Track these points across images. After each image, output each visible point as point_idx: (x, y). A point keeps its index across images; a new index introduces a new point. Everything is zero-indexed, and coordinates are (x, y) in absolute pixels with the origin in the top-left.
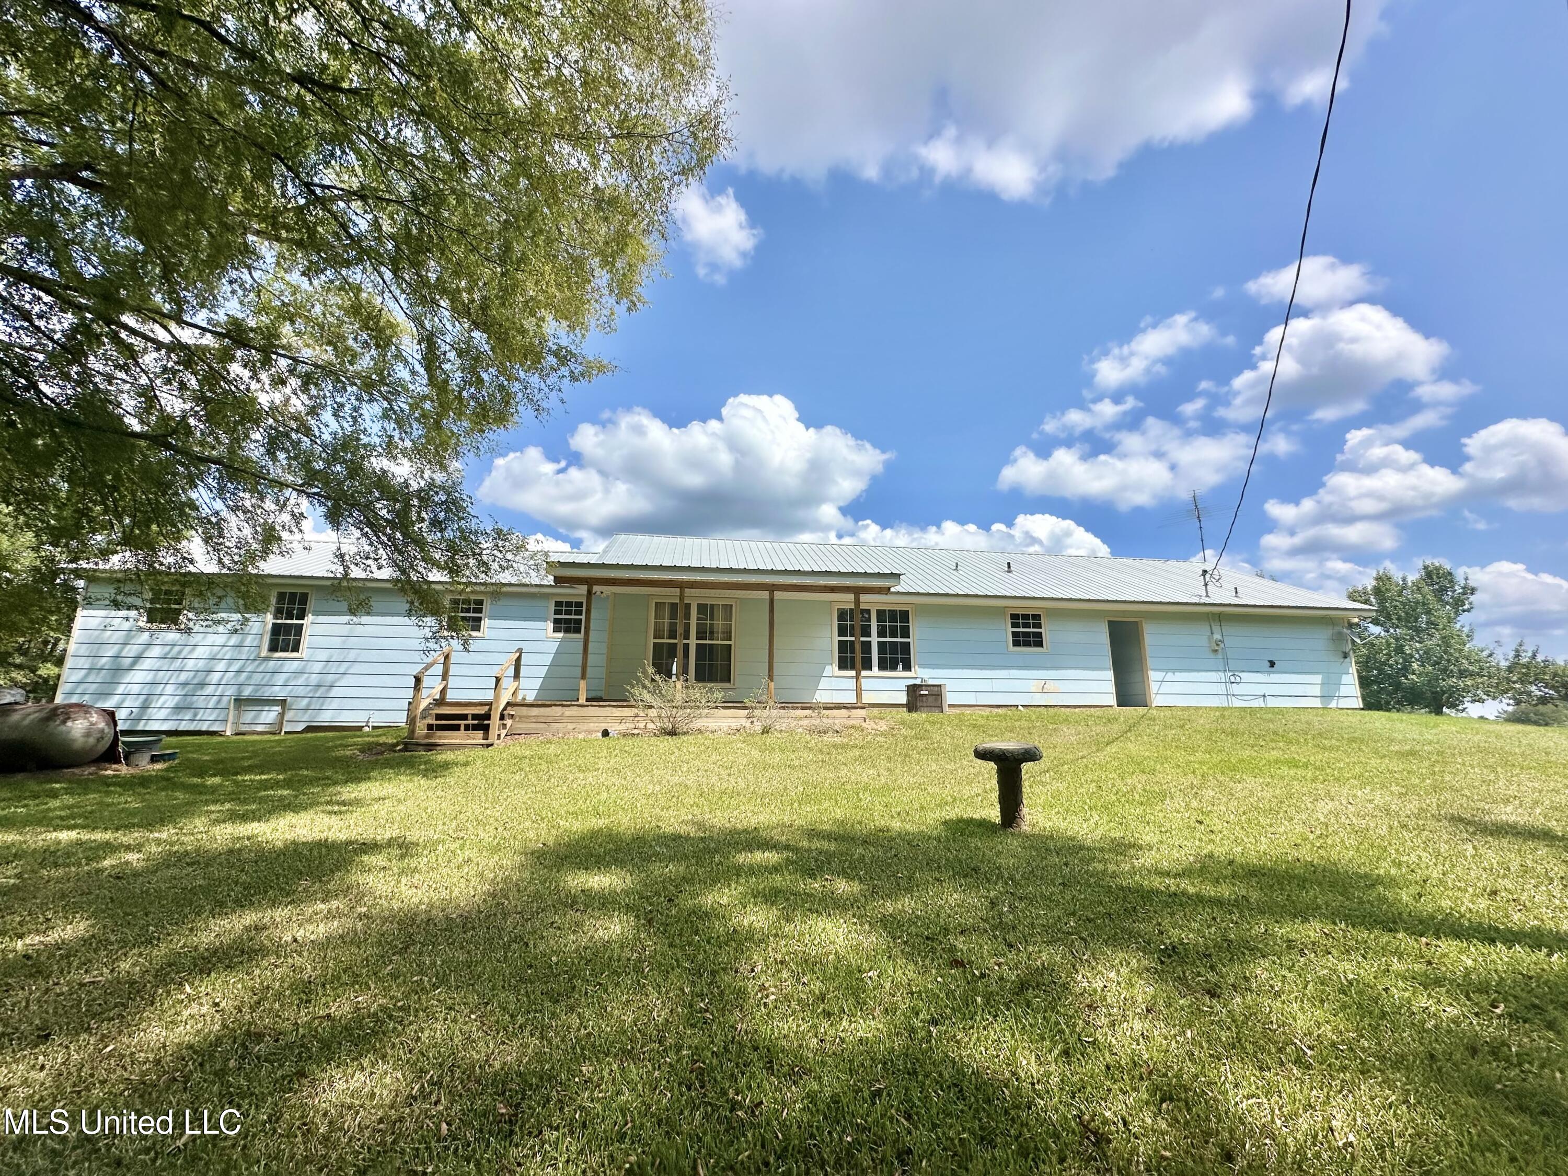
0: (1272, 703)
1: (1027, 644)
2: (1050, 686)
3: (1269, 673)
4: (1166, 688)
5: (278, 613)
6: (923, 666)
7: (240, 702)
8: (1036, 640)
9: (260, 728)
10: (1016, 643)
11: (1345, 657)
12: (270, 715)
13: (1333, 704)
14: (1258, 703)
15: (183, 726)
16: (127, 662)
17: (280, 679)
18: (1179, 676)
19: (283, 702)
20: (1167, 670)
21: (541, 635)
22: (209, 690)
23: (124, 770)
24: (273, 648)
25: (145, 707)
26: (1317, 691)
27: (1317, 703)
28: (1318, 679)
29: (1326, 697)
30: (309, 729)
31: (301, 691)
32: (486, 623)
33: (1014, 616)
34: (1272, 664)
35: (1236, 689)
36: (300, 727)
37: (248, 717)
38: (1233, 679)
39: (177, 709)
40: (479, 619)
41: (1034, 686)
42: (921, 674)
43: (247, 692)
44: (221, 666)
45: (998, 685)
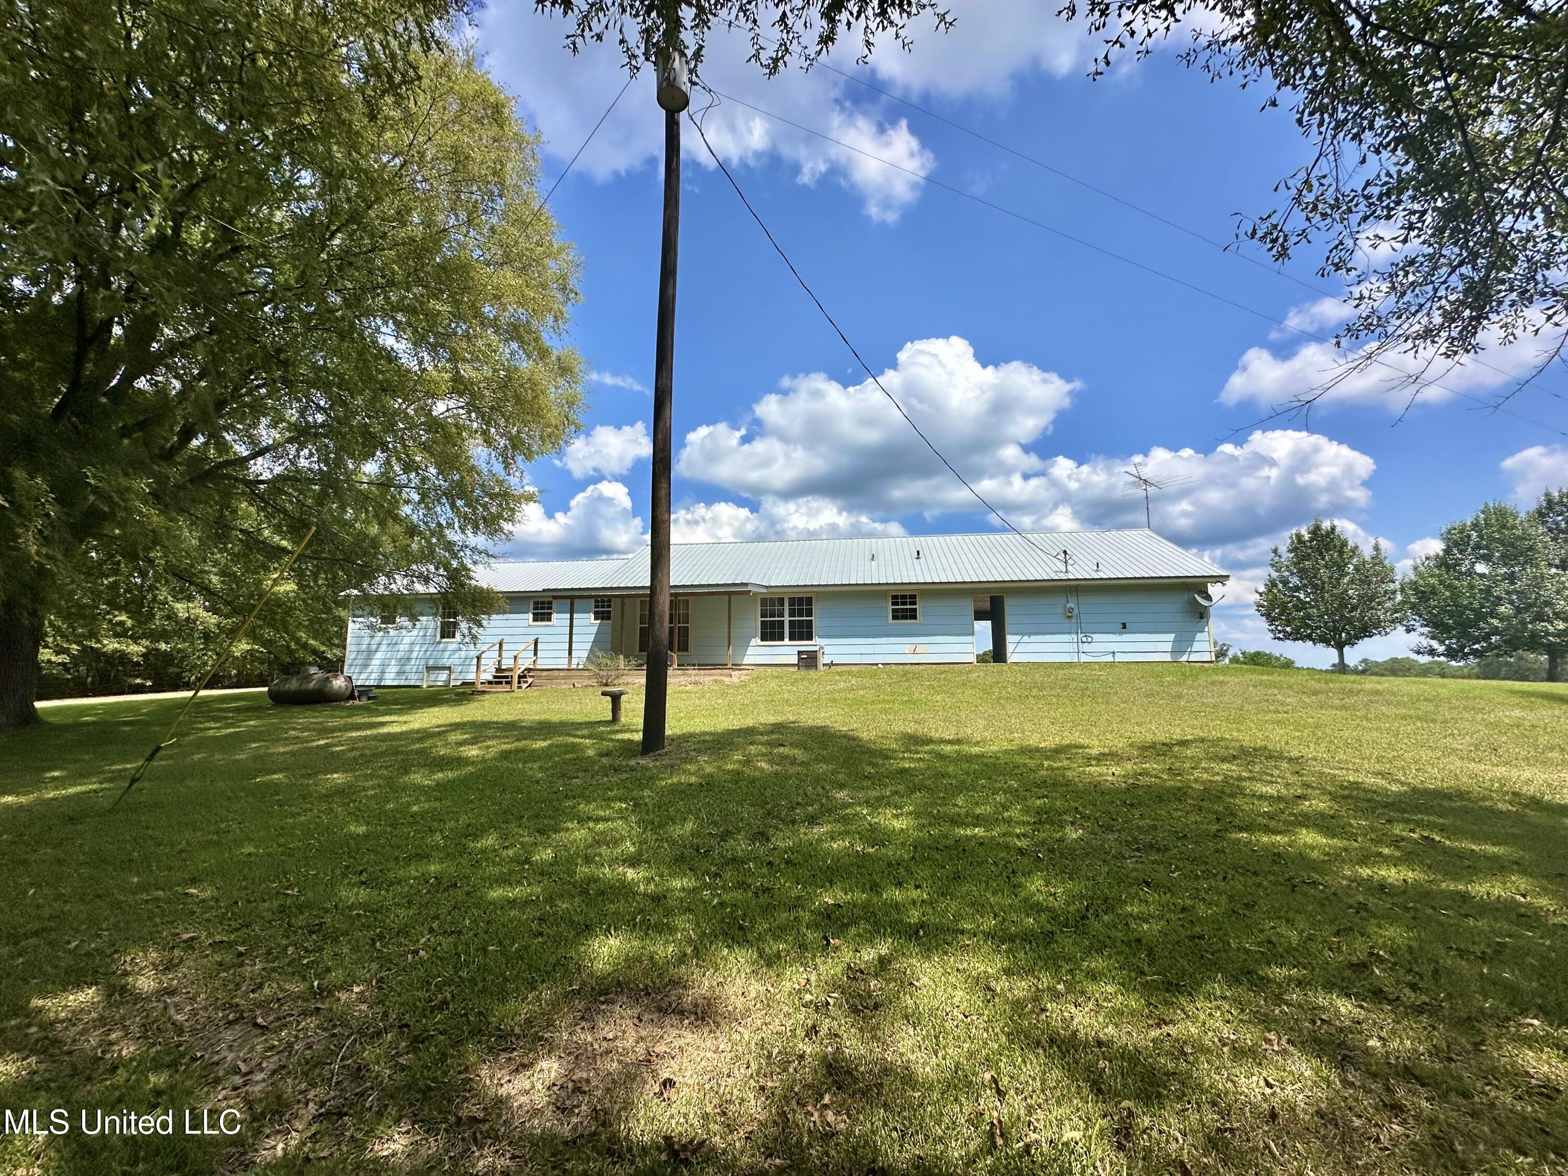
0: (1119, 658)
1: (905, 618)
2: (920, 649)
3: (1121, 633)
4: (1021, 648)
5: (443, 617)
6: (821, 637)
7: (429, 669)
8: (913, 615)
9: (439, 684)
10: (895, 618)
11: (1202, 618)
12: (443, 676)
13: (1184, 658)
14: (1109, 658)
15: (402, 683)
16: (374, 647)
17: (447, 654)
18: (1034, 638)
19: (449, 668)
20: (1023, 634)
21: (586, 622)
22: (413, 662)
23: (357, 702)
24: (442, 637)
25: (383, 672)
26: (1169, 646)
27: (1168, 657)
28: (1171, 637)
29: (1177, 651)
30: (463, 684)
31: (457, 662)
32: (555, 616)
33: (894, 597)
34: (1124, 626)
35: (1085, 647)
36: (459, 683)
37: (432, 677)
38: (1084, 639)
39: (398, 673)
40: (550, 614)
41: (908, 649)
42: (817, 643)
43: (431, 663)
44: (417, 648)
45: (878, 649)
